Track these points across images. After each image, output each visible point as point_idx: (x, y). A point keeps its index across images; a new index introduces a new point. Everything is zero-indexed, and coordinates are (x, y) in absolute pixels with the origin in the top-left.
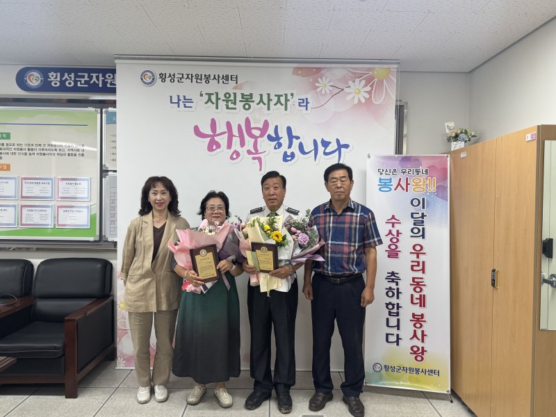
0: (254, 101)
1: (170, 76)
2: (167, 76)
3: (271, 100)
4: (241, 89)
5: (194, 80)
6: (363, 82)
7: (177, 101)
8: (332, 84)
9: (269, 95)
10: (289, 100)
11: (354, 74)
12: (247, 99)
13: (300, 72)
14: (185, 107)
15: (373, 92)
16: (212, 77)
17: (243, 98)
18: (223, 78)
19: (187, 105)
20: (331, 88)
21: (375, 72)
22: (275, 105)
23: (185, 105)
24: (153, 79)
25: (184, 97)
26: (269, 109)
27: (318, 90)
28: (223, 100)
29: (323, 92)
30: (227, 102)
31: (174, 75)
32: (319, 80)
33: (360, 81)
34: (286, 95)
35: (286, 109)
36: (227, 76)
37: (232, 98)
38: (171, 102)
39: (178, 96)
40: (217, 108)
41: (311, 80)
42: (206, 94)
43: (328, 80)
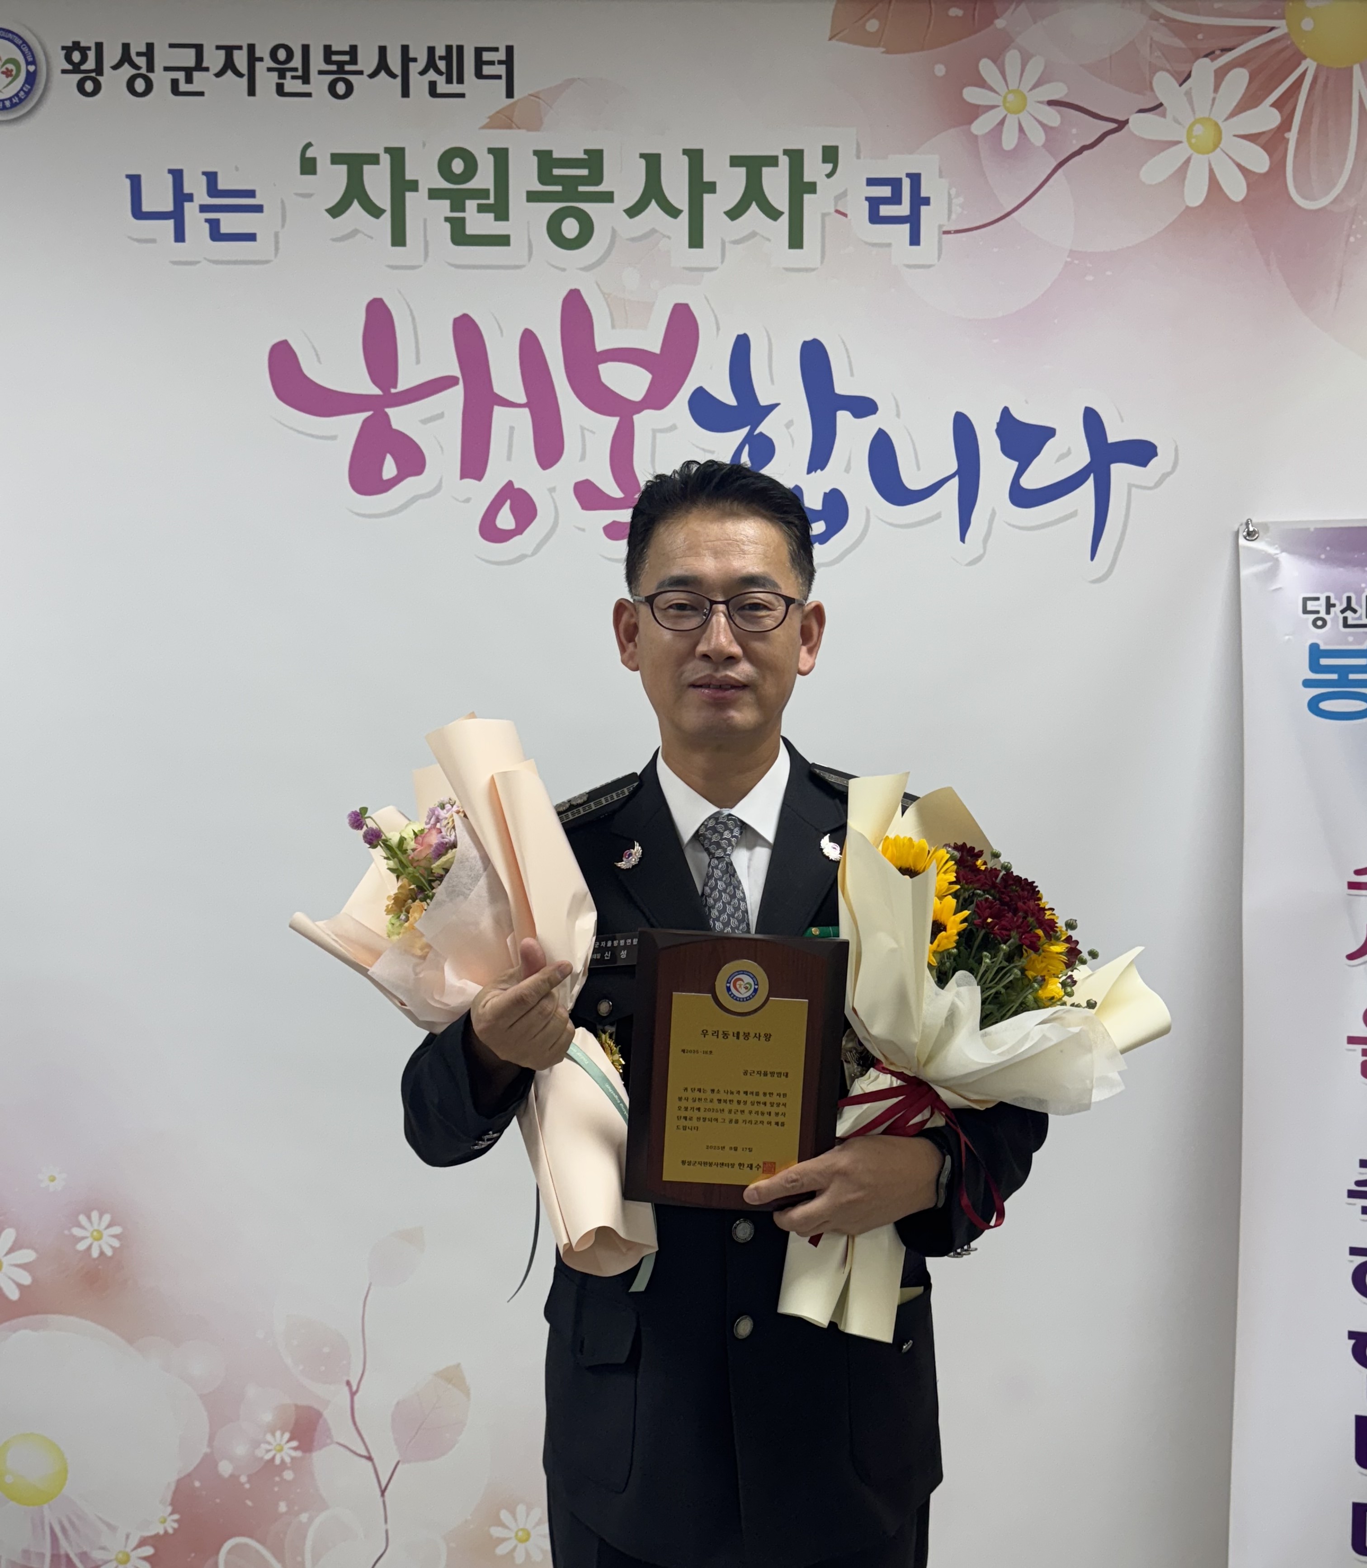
0: (608, 197)
1: (126, 57)
2: (112, 55)
3: (711, 188)
4: (534, 124)
5: (266, 80)
6: (1239, 79)
7: (169, 207)
8: (1058, 91)
9: (695, 157)
10: (812, 188)
11: (1185, 31)
12: (570, 183)
13: (873, 25)
14: (216, 234)
15: (1292, 136)
16: (368, 60)
17: (544, 176)
18: (431, 64)
19: (230, 223)
20: (1053, 117)
21: (1307, 24)
22: (734, 214)
23: (214, 225)
24: (31, 78)
25: (211, 177)
26: (696, 240)
27: (981, 126)
28: (434, 194)
29: (1009, 140)
30: (458, 200)
31: (149, 52)
32: (987, 68)
33: (1220, 75)
34: (796, 157)
35: (796, 240)
36: (453, 55)
37: (484, 179)
38: (138, 213)
39: (177, 175)
40: (399, 238)
41: (940, 70)
42: (336, 159)
43: (1035, 68)
